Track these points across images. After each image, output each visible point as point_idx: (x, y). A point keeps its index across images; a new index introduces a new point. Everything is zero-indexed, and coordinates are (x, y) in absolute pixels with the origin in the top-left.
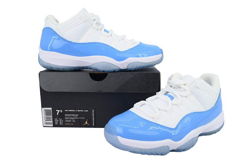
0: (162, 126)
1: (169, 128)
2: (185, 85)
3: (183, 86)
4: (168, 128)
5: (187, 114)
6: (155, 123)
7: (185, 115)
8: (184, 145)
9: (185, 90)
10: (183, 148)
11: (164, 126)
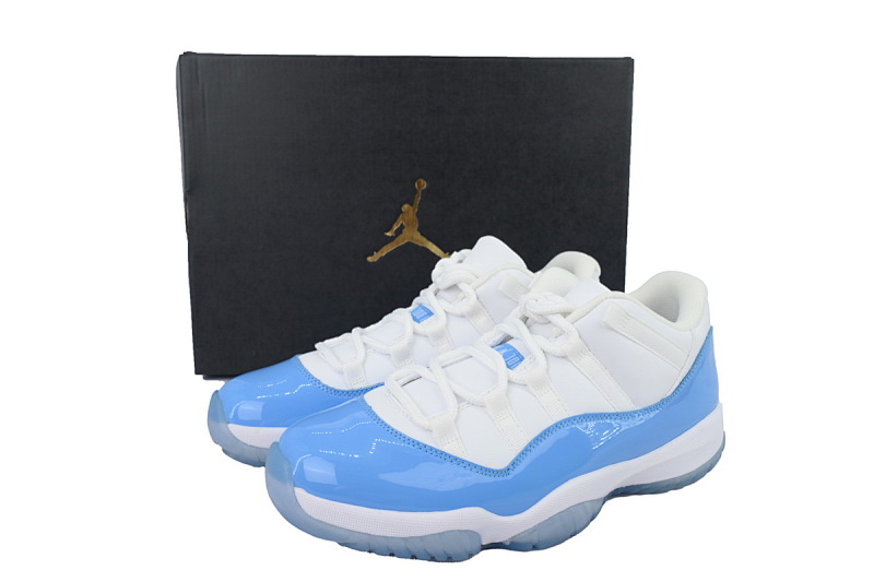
0: (456, 459)
1: (481, 468)
2: (565, 314)
3: (558, 319)
4: (476, 466)
5: (558, 420)
6: (431, 449)
7: (550, 423)
8: (535, 529)
9: (562, 333)
10: (535, 539)
11: (463, 461)
